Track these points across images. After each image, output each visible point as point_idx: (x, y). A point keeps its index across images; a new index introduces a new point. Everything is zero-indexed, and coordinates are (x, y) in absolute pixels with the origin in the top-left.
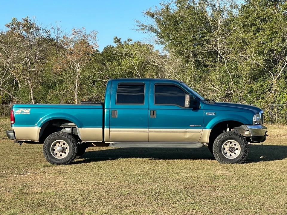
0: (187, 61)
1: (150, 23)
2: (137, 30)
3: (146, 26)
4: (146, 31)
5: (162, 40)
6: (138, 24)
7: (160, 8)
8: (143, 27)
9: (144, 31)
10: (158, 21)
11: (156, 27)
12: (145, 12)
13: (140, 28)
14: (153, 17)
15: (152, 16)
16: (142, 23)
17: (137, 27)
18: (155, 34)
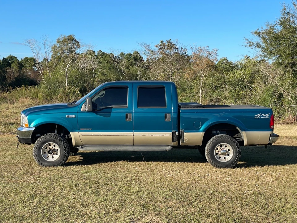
0: (286, 71)
1: (257, 40)
2: (246, 46)
3: (252, 43)
4: (253, 47)
5: (265, 54)
6: (247, 41)
7: (265, 28)
8: (251, 44)
9: (251, 47)
10: (264, 39)
11: (262, 44)
12: (254, 32)
13: (248, 45)
14: (260, 36)
15: (259, 34)
16: (249, 41)
17: (246, 44)
18: (260, 49)
